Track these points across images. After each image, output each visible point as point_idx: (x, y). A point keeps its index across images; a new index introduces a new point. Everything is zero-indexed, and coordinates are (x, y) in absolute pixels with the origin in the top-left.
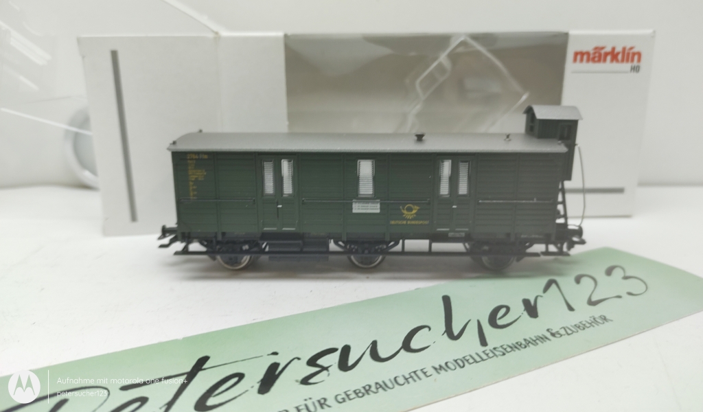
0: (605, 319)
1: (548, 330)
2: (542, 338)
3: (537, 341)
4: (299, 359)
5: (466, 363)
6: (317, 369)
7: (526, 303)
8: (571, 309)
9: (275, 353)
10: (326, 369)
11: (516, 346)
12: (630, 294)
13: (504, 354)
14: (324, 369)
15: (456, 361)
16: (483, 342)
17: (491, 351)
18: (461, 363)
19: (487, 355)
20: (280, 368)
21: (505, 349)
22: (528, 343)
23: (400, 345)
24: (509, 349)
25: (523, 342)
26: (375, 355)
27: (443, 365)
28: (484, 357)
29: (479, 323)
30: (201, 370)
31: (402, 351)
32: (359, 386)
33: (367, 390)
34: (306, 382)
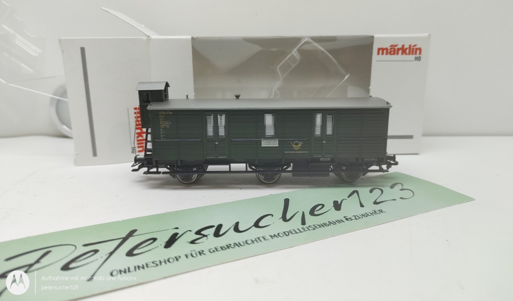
0: (381, 211)
1: (344, 217)
2: (339, 221)
3: (336, 223)
4: (190, 231)
5: (290, 233)
6: (201, 236)
7: (336, 203)
8: (362, 206)
9: (177, 228)
10: (206, 236)
11: (324, 225)
12: (401, 198)
13: (314, 229)
15: (284, 232)
16: (303, 223)
17: (307, 227)
18: (286, 234)
19: (304, 229)
20: (179, 236)
21: (316, 227)
22: (330, 223)
23: (253, 224)
24: (318, 227)
25: (328, 223)
26: (236, 229)
27: (276, 234)
28: (302, 230)
29: (303, 212)
30: (132, 236)
31: (254, 227)
32: (224, 244)
33: (228, 247)
34: (193, 242)
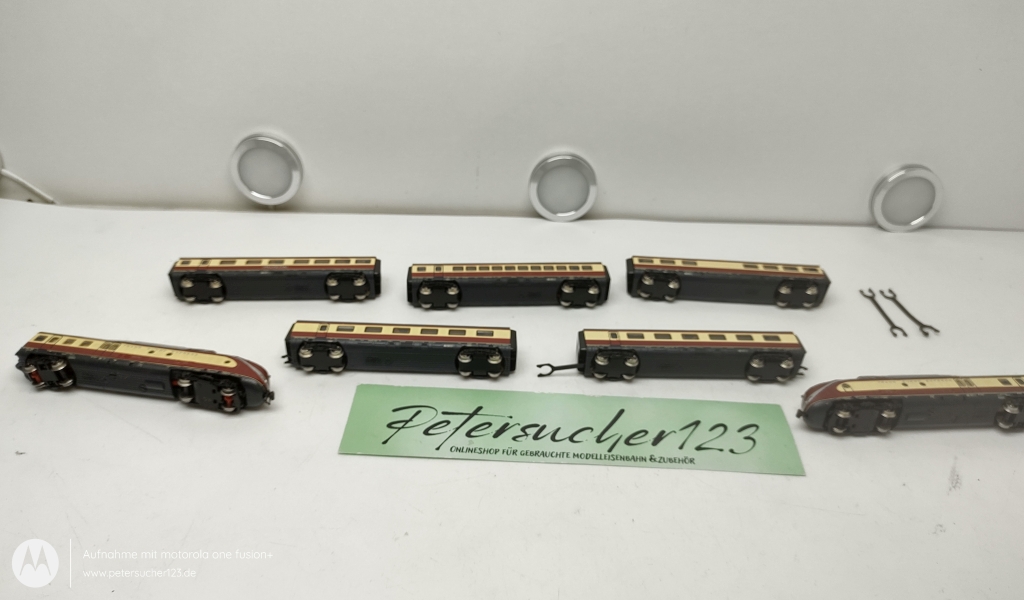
0: (691, 461)
1: (652, 455)
2: (643, 459)
3: (638, 460)
4: (519, 424)
6: (523, 434)
7: (661, 434)
8: (682, 447)
9: (511, 417)
11: (626, 458)
12: (732, 451)
13: (614, 460)
14: (527, 435)
15: (587, 454)
16: (611, 449)
17: (609, 456)
18: (589, 457)
19: (605, 457)
20: (509, 427)
21: (617, 458)
22: (633, 458)
23: (569, 435)
25: (630, 457)
26: (553, 438)
27: (580, 454)
28: (602, 458)
29: (621, 436)
30: (476, 414)
31: (568, 439)
32: (534, 450)
33: (536, 453)
34: (514, 439)
